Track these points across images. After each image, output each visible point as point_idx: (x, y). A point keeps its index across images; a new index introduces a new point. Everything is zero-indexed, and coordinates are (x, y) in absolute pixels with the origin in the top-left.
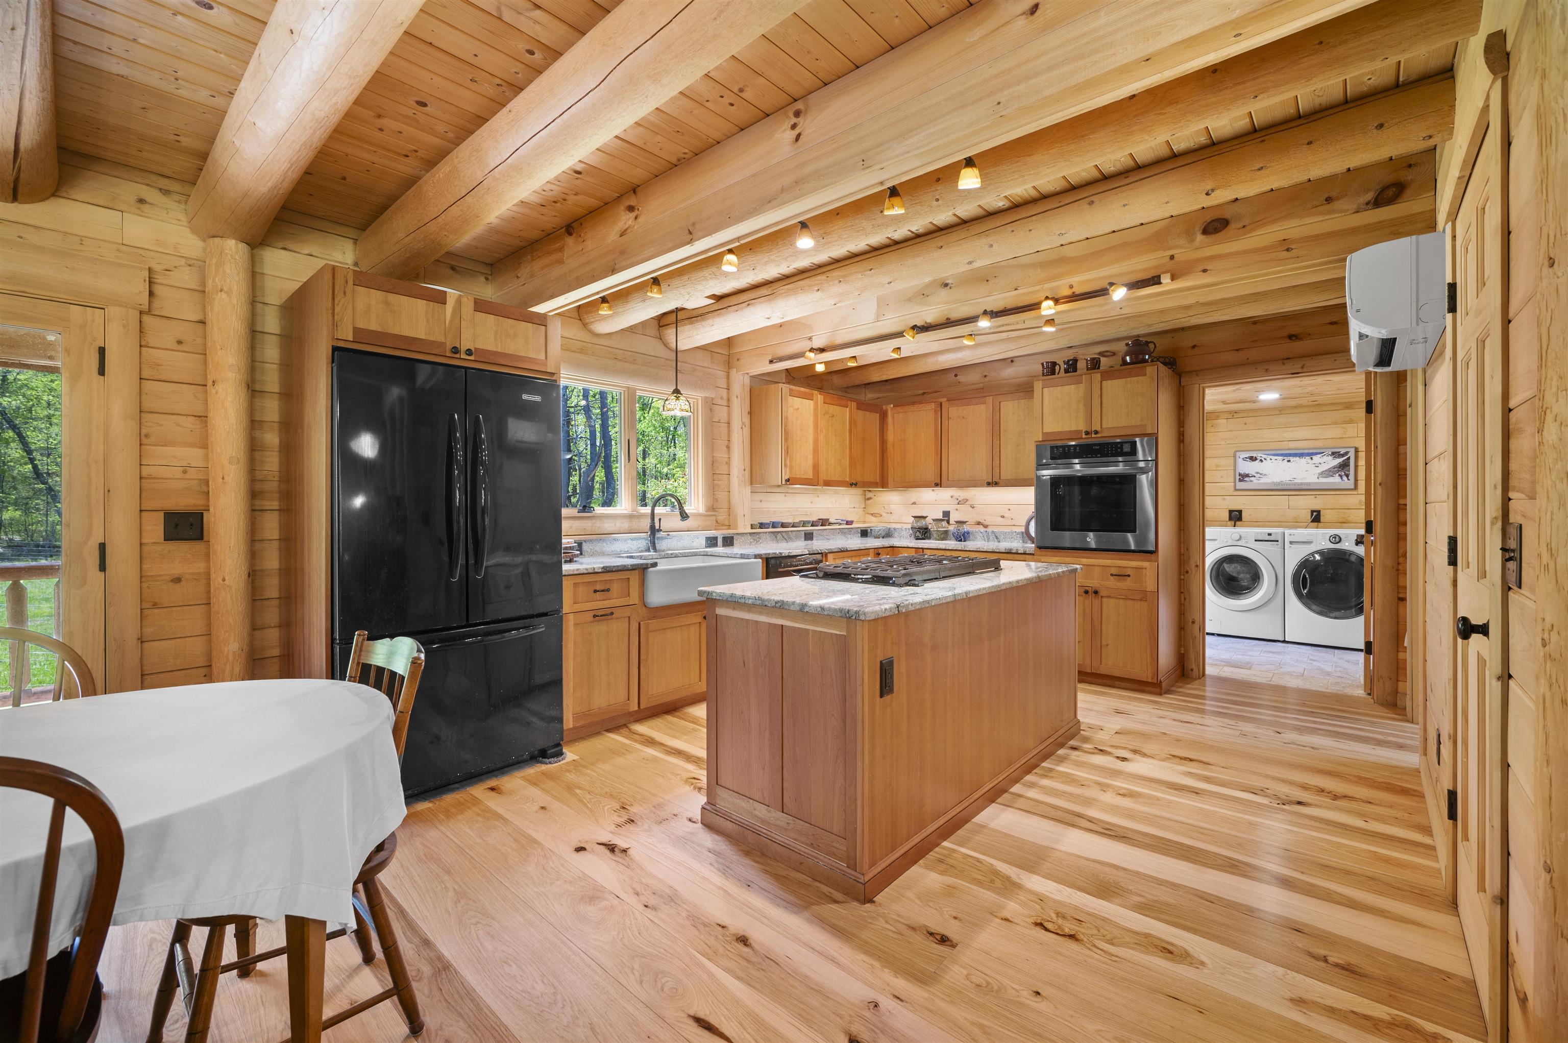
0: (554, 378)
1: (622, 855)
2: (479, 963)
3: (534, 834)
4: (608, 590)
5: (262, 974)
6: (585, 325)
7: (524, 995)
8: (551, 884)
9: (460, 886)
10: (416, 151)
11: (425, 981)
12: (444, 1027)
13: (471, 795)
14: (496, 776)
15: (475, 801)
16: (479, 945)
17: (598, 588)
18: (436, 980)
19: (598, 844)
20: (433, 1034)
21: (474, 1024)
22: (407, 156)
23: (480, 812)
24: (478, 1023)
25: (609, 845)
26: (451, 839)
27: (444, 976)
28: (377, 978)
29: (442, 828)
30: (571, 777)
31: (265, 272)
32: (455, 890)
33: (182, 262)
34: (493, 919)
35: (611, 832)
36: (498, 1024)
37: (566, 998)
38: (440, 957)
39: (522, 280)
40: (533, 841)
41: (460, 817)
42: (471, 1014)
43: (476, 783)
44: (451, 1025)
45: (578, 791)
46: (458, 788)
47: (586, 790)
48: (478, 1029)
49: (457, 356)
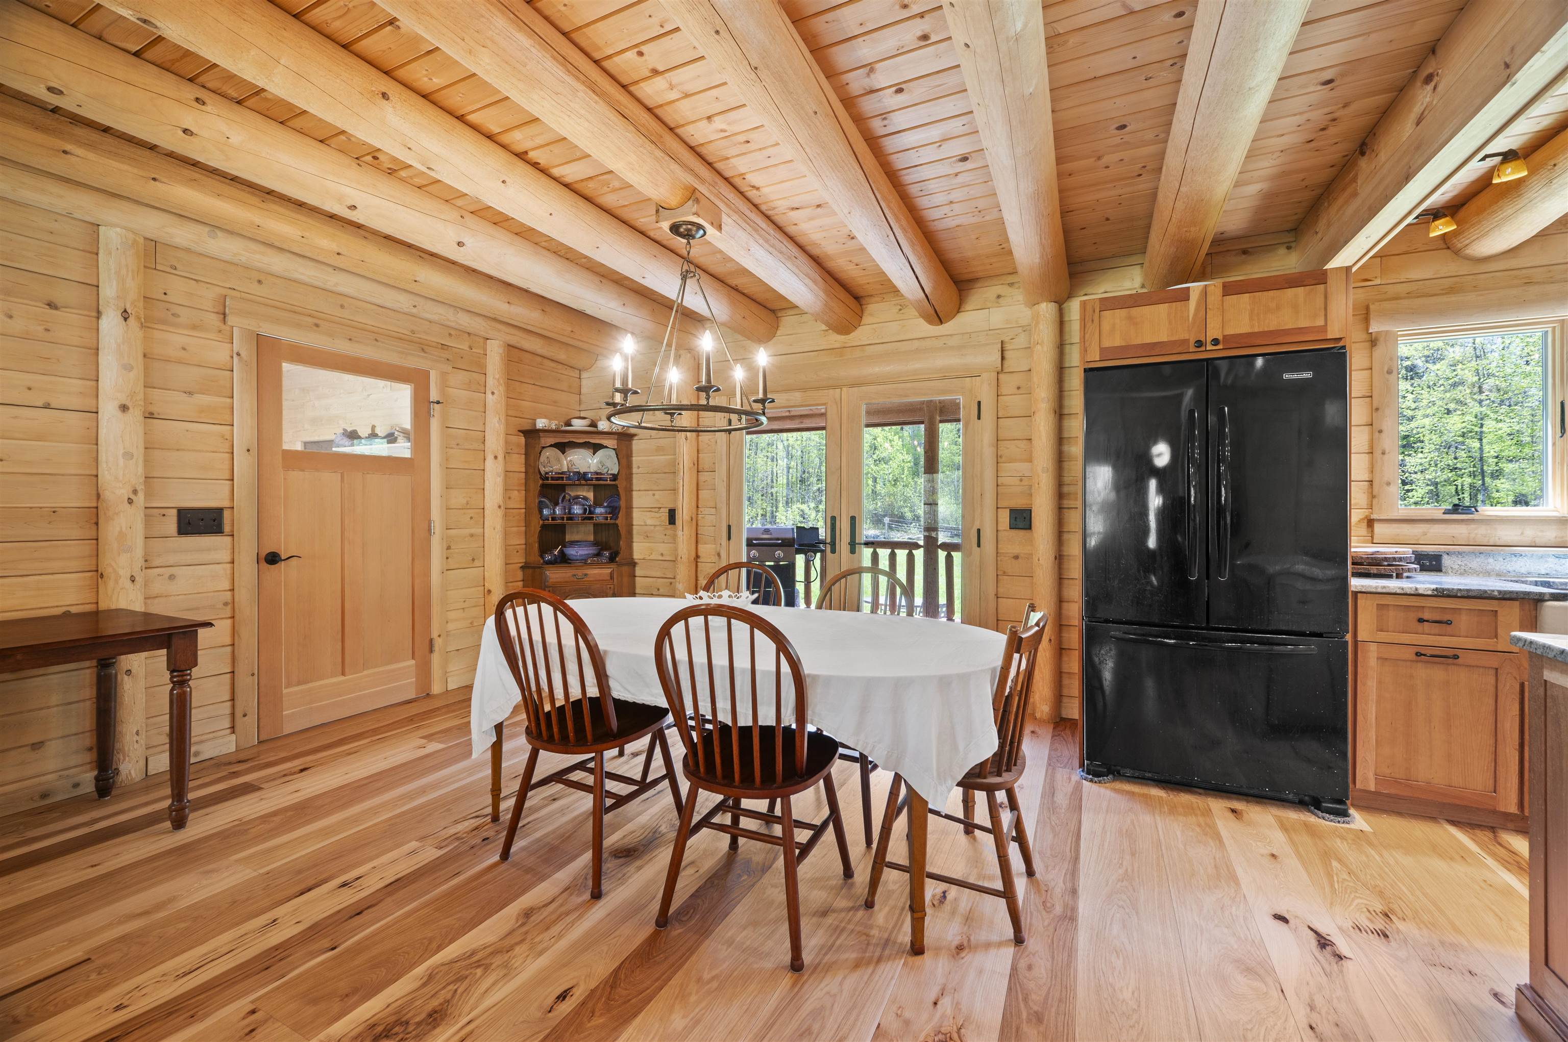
0: (1341, 344)
1: (1333, 960)
2: (1097, 936)
3: (1240, 872)
4: (1449, 623)
5: (974, 838)
6: (1457, 253)
7: (1109, 987)
8: (1216, 926)
9: (1133, 871)
10: (1144, 167)
11: (1052, 916)
12: (1037, 955)
13: (1208, 805)
14: (1248, 802)
15: (1208, 812)
16: (1108, 923)
17: (1426, 616)
18: (1058, 922)
19: (1309, 927)
20: (1026, 954)
21: (1056, 973)
22: (1140, 175)
23: (1203, 824)
24: (1059, 974)
25: (1323, 937)
26: (1158, 831)
27: (1065, 923)
28: (1026, 889)
29: (1158, 818)
30: (1341, 846)
31: (1072, 319)
32: (1127, 870)
33: (1020, 330)
34: (1137, 913)
35: (1341, 929)
36: (1072, 988)
37: (1141, 1023)
38: (1074, 909)
39: (1320, 235)
40: (1233, 878)
41: (1181, 818)
42: (1060, 964)
43: (1222, 797)
44: (1041, 959)
45: (1335, 864)
46: (1200, 794)
47: (1347, 867)
48: (1056, 978)
49: (1203, 349)
